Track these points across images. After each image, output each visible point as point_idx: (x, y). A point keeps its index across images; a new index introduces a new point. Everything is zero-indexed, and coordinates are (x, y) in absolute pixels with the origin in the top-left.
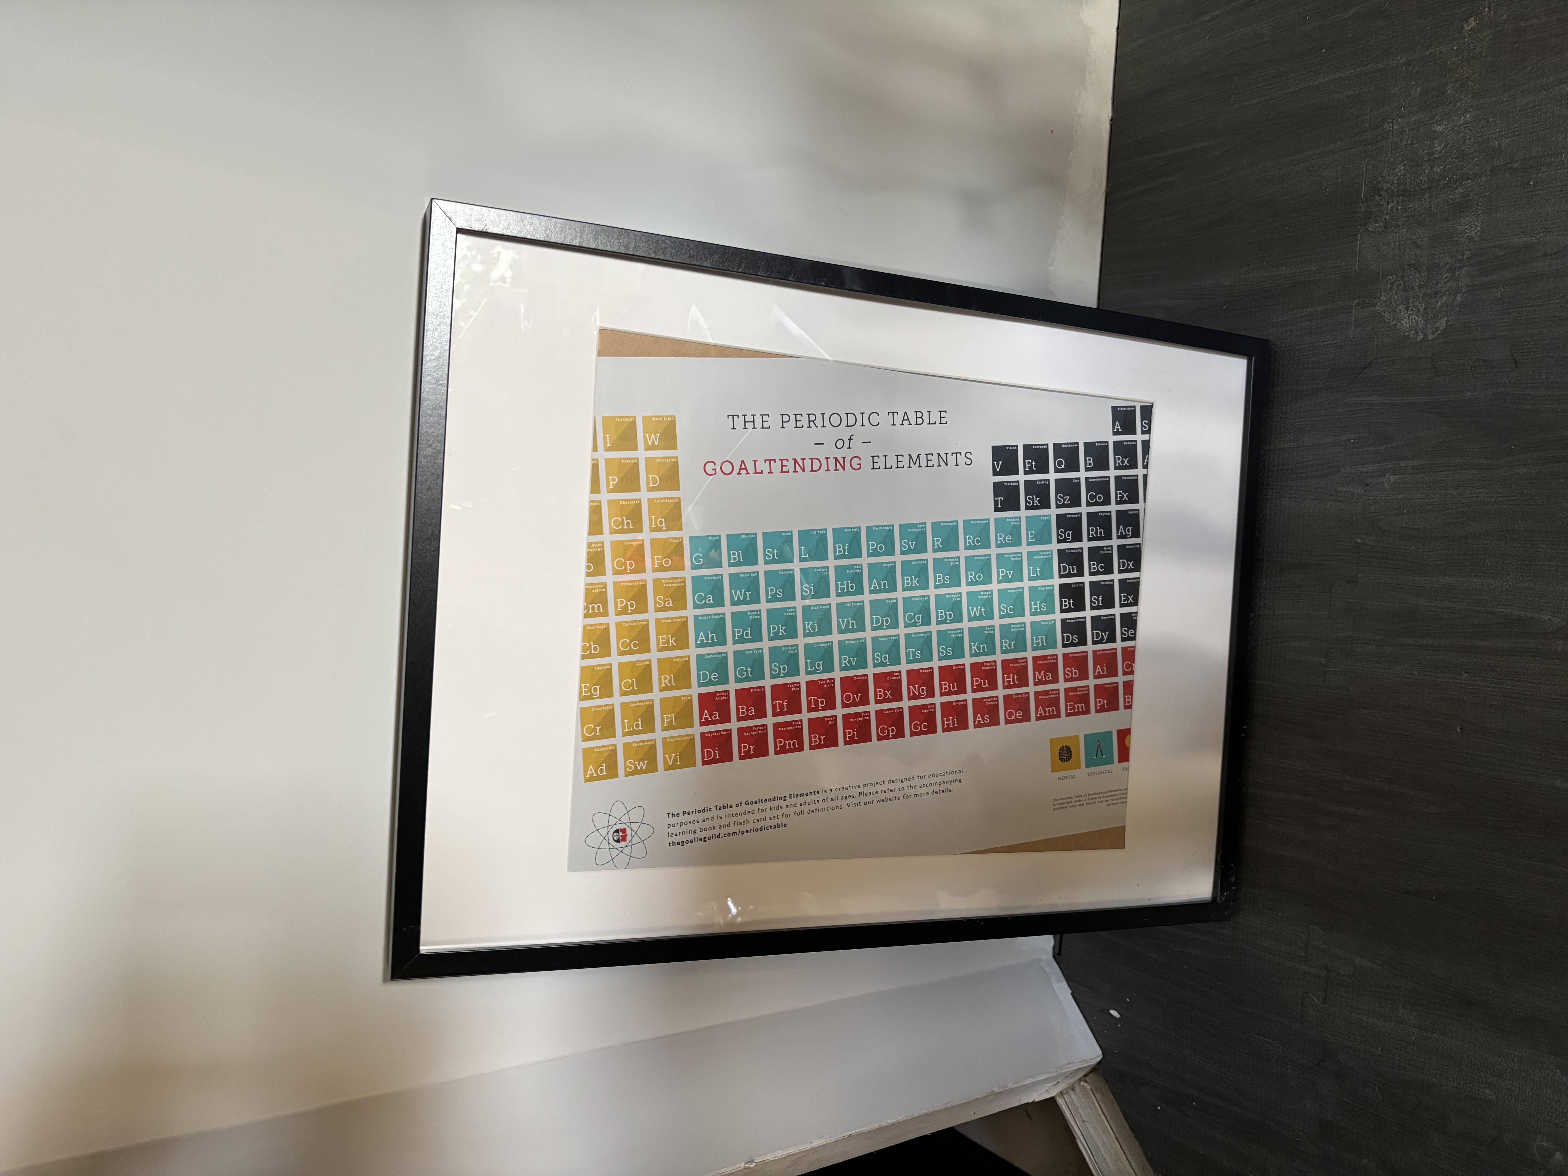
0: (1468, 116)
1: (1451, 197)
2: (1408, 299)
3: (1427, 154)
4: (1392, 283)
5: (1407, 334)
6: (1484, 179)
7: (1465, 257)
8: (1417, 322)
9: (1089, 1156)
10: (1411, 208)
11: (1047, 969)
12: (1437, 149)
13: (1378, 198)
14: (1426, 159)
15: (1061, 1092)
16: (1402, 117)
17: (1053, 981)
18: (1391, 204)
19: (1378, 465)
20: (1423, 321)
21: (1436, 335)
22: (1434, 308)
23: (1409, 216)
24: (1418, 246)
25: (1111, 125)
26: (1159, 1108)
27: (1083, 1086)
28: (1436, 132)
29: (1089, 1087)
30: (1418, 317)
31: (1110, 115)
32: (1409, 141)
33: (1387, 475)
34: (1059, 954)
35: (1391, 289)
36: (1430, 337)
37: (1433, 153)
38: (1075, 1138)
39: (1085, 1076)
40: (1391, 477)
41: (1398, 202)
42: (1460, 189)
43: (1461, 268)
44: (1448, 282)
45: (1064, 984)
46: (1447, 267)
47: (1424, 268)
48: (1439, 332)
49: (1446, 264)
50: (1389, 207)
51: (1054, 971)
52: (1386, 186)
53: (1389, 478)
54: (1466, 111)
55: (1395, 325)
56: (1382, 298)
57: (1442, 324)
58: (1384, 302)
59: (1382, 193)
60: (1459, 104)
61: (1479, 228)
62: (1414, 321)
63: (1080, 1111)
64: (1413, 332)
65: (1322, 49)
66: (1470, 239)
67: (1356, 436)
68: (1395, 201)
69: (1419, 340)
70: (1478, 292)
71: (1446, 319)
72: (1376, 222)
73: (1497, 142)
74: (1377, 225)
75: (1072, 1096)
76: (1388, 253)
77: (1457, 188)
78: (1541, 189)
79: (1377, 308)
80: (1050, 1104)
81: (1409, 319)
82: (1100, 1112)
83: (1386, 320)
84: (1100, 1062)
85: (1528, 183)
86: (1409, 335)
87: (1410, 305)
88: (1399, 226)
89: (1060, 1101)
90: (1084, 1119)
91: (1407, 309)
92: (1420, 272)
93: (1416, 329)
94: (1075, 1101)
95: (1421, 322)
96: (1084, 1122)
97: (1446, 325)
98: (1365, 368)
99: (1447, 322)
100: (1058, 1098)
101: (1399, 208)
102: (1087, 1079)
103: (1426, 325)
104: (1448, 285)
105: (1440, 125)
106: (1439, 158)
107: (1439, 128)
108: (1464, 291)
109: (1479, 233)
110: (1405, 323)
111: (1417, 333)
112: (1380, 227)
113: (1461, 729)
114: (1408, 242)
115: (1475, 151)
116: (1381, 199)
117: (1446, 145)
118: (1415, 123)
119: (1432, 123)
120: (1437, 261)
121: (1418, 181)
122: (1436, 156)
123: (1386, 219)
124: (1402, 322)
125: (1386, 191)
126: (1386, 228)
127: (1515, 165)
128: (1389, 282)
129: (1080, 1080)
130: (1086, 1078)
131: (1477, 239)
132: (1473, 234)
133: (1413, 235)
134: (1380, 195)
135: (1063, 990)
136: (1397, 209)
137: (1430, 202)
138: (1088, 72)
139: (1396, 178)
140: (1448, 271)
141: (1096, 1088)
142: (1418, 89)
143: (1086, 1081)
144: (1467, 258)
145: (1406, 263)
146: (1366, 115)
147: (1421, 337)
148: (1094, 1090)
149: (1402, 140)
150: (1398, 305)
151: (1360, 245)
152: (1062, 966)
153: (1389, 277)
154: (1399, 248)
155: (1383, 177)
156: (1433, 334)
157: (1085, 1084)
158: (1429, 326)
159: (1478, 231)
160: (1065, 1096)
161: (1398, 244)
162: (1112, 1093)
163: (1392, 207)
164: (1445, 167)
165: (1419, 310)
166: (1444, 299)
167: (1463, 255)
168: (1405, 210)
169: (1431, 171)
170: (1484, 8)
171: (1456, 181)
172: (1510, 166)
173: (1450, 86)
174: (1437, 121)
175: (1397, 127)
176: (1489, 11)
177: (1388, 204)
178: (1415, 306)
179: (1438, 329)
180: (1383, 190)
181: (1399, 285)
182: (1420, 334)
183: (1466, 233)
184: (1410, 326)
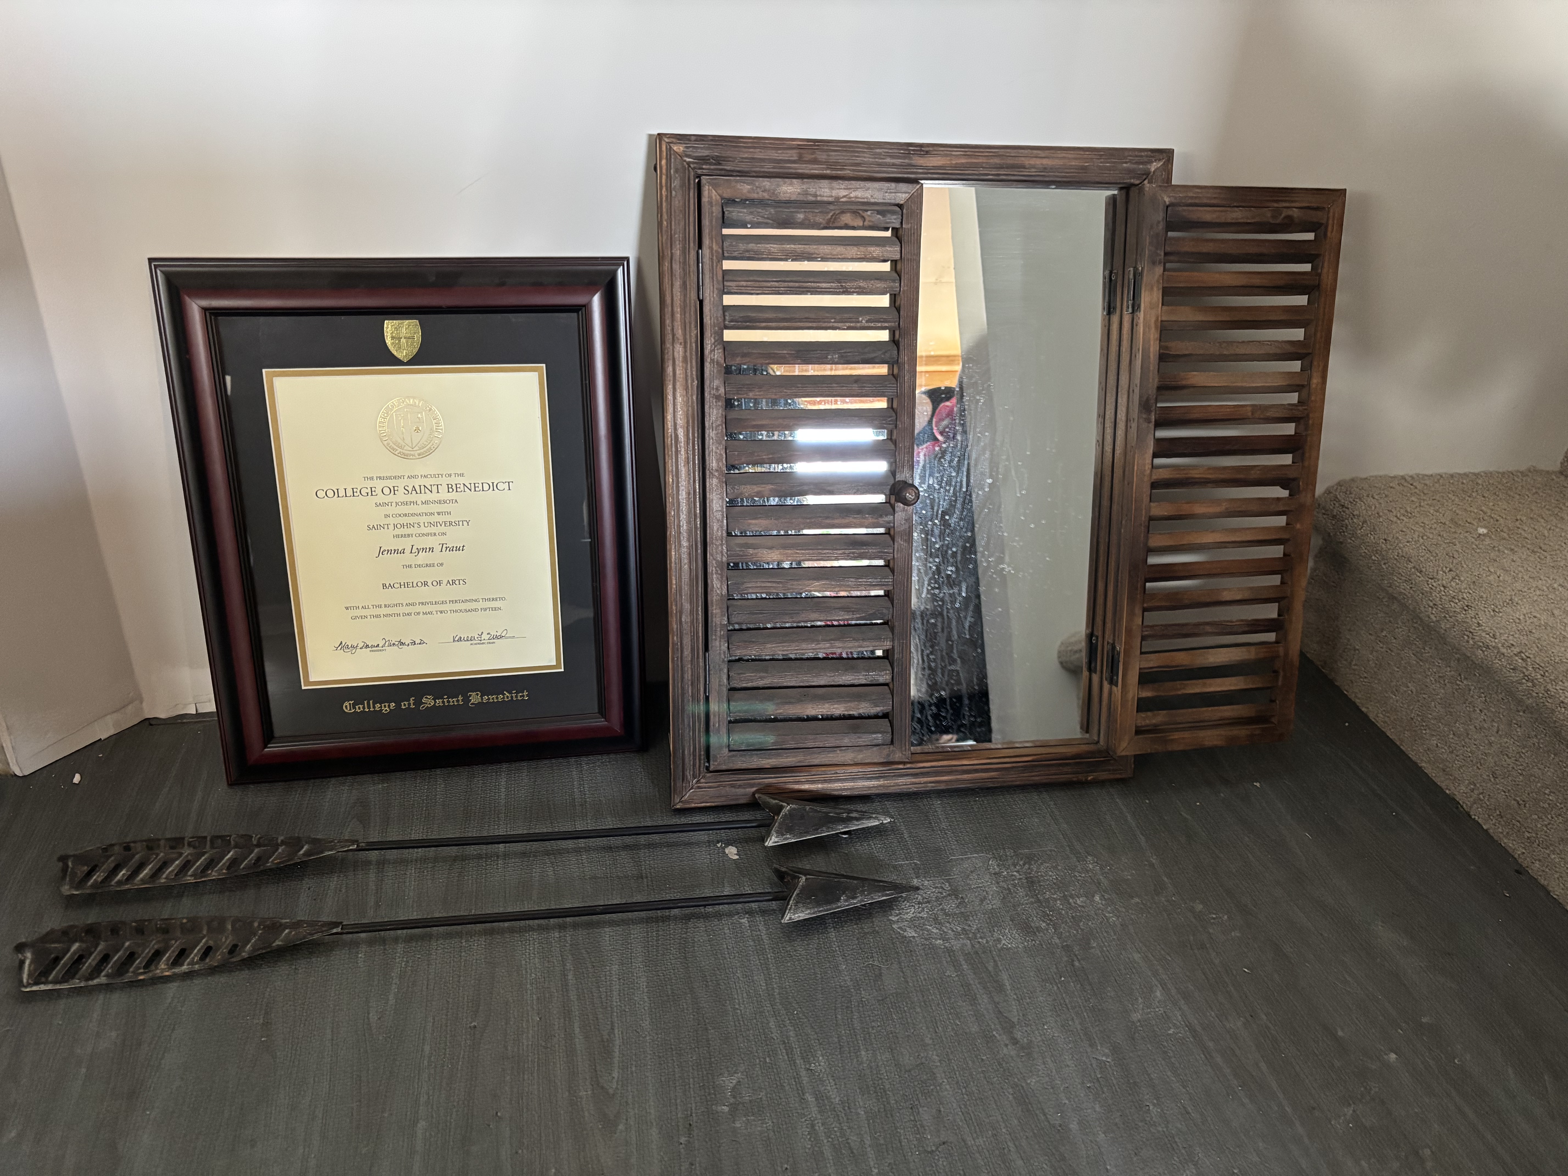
0: (1115, 919)
1: (1035, 919)
2: (928, 902)
3: (1072, 894)
4: (942, 888)
6: (1057, 941)
7: (980, 940)
8: (907, 913)
10: (1018, 890)
11: (130, 711)
12: (1078, 900)
13: (1021, 863)
14: (1066, 893)
16: (1101, 868)
18: (1017, 875)
21: (898, 930)
22: (925, 924)
23: (1009, 889)
24: (982, 901)
28: (1093, 896)
32: (1080, 878)
34: (151, 725)
35: (936, 888)
36: (895, 926)
37: (1073, 898)
41: (1021, 879)
42: (1044, 924)
43: (968, 938)
44: (953, 931)
45: (112, 732)
46: (967, 928)
47: (963, 910)
48: (902, 932)
49: (969, 926)
50: (1015, 873)
51: (128, 720)
52: (1034, 867)
54: (1118, 917)
56: (927, 882)
57: (910, 933)
58: (923, 885)
59: (1027, 866)
60: (1123, 910)
61: (1010, 946)
62: (909, 911)
64: (898, 912)
65: (1148, 800)
66: (999, 940)
68: (1021, 877)
69: (890, 918)
70: (947, 956)
72: (998, 865)
73: (1095, 945)
74: (996, 867)
76: (970, 879)
77: (1044, 921)
78: (1058, 988)
79: (915, 880)
81: (909, 907)
84: (17, 776)
85: (1061, 976)
86: (894, 909)
87: (924, 905)
88: (998, 883)
91: (920, 904)
92: (958, 907)
93: (900, 914)
95: (909, 916)
97: (910, 937)
99: (914, 937)
103: (907, 921)
104: (950, 931)
105: (1101, 899)
106: (1070, 904)
107: (1097, 898)
108: (947, 945)
109: (1005, 946)
110: (905, 905)
111: (897, 916)
112: (994, 869)
114: (985, 893)
115: (1082, 930)
117: (1083, 907)
118: (1097, 880)
119: (1100, 892)
120: (971, 918)
121: (1045, 891)
122: (1071, 901)
123: (1003, 872)
124: (906, 902)
125: (1029, 869)
126: (995, 874)
127: (1077, 964)
128: (943, 885)
131: (999, 946)
132: (1004, 942)
133: (992, 895)
134: (1024, 865)
136: (1014, 880)
137: (1027, 904)
139: (1043, 874)
140: (963, 929)
142: (1129, 877)
144: (979, 942)
145: (964, 896)
146: (1097, 841)
147: (894, 920)
149: (1079, 872)
150: (922, 895)
151: (974, 857)
152: (135, 727)
153: (947, 884)
154: (977, 887)
155: (1042, 864)
158: (905, 924)
159: (1007, 946)
161: (980, 885)
163: (1015, 875)
164: (1062, 909)
165: (920, 913)
166: (935, 931)
167: (981, 938)
168: (1015, 886)
169: (1056, 900)
170: (1214, 914)
171: (1051, 920)
172: (1075, 959)
173: (1137, 900)
174: (1103, 896)
175: (1091, 866)
176: (1214, 919)
177: (1018, 872)
178: (923, 908)
179: (905, 931)
180: (1030, 864)
181: (941, 893)
182: (897, 918)
183: (1003, 936)
184: (903, 909)
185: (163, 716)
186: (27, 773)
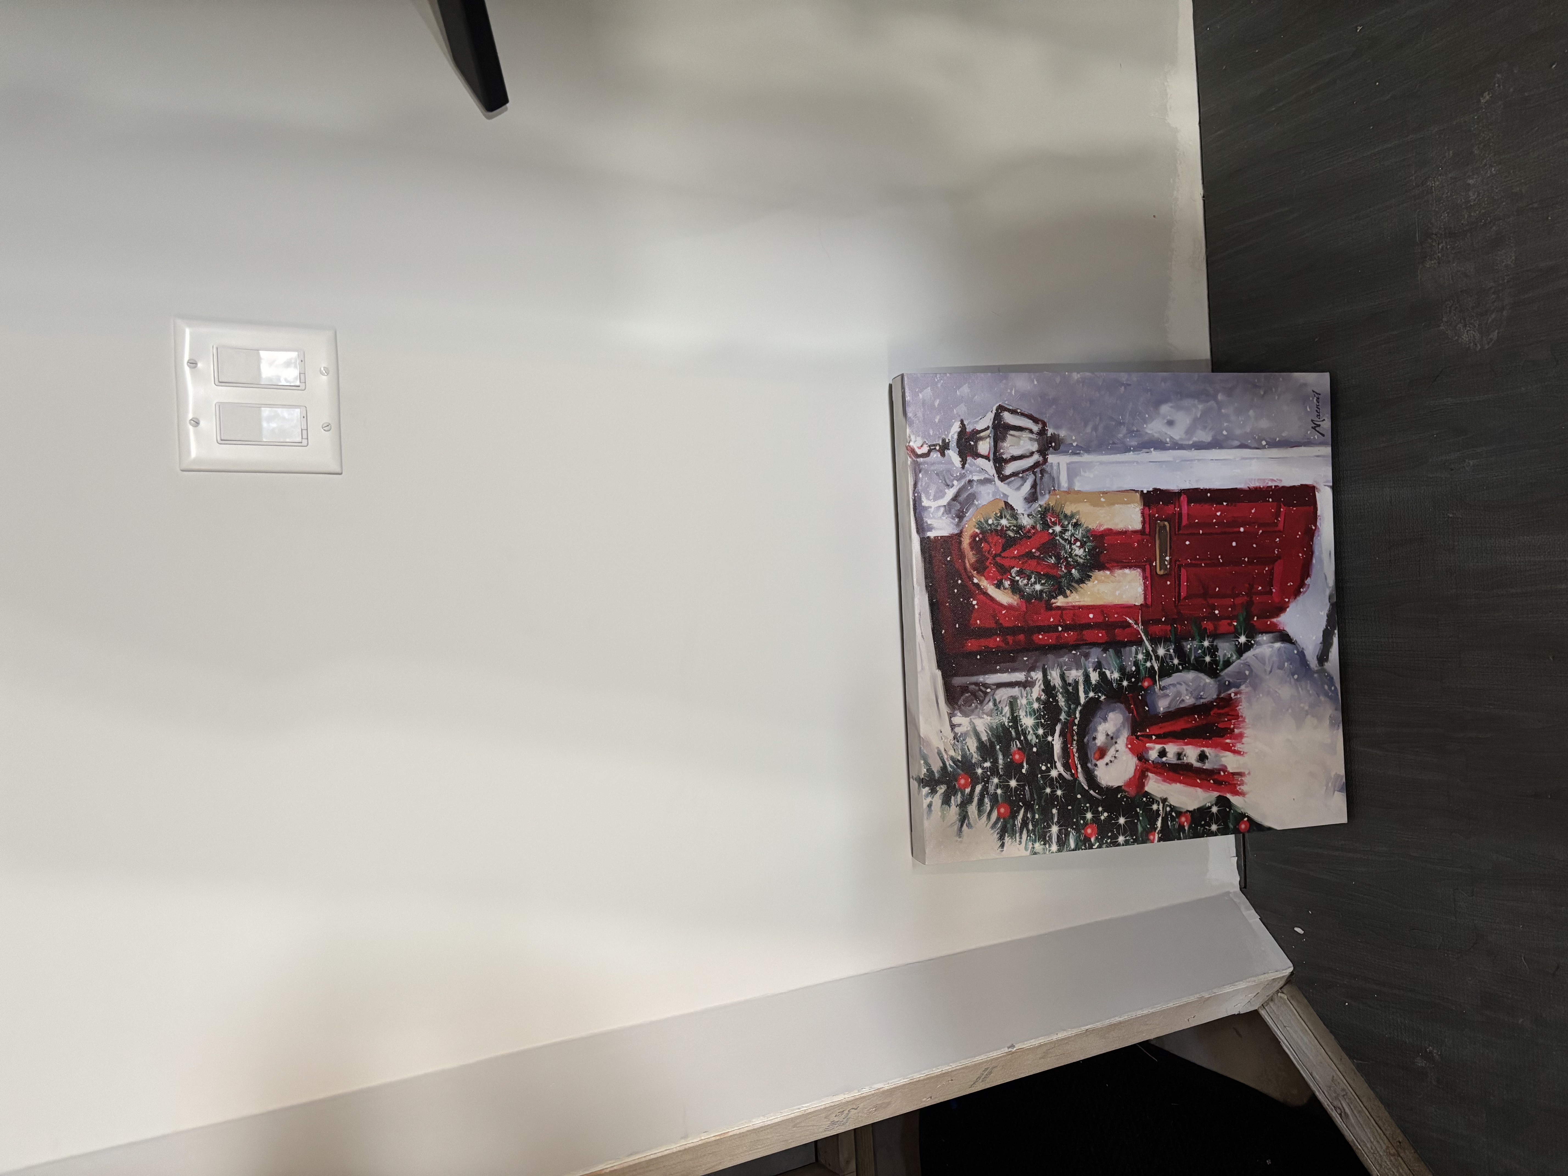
0: (1493, 169)
1: (1488, 235)
2: (1464, 319)
3: (1465, 202)
4: (1450, 307)
5: (1467, 346)
6: (1512, 219)
7: (1506, 281)
8: (1474, 337)
9: (1294, 1055)
10: (1458, 246)
11: (1237, 900)
12: (1472, 198)
13: (1430, 241)
14: (1463, 207)
15: (1262, 1005)
16: (1440, 175)
17: (1243, 909)
18: (1442, 245)
19: (1458, 453)
20: (1479, 335)
21: (1491, 344)
22: (1487, 323)
23: (1456, 253)
24: (1467, 276)
25: (1204, 200)
26: (1347, 1004)
27: (1281, 997)
28: (1469, 184)
29: (1286, 997)
30: (1475, 332)
31: (1202, 193)
32: (1449, 194)
33: (1467, 461)
34: (1245, 887)
35: (1450, 312)
36: (1487, 347)
37: (1470, 201)
38: (1280, 1042)
39: (1281, 988)
40: (1470, 461)
41: (1446, 242)
42: (1494, 228)
43: (1503, 290)
44: (1494, 302)
45: (1253, 911)
46: (1492, 291)
47: (1474, 292)
48: (1493, 342)
49: (1491, 288)
50: (1440, 247)
51: (1243, 901)
52: (1435, 231)
53: (1469, 463)
54: (1491, 166)
55: (1457, 340)
56: (1444, 319)
57: (1494, 335)
58: (1446, 322)
59: (1434, 236)
60: (1485, 161)
61: (1513, 258)
62: (1472, 335)
63: (1281, 1018)
64: (1472, 344)
65: (1370, 127)
66: (1508, 267)
67: (1437, 431)
68: (1444, 242)
69: (1478, 350)
70: (1520, 308)
71: (1497, 331)
72: (1431, 260)
73: (1518, 189)
74: (1432, 262)
75: (1272, 1007)
76: (1444, 283)
77: (1491, 228)
78: (1558, 223)
79: (1441, 328)
80: (1254, 1016)
81: (1467, 334)
82: (1299, 1017)
83: (1449, 336)
84: (1292, 973)
85: (1547, 218)
86: (1469, 346)
87: (1467, 323)
88: (1450, 261)
89: (1263, 1012)
90: (1285, 1025)
91: (1465, 326)
92: (1471, 296)
93: (1474, 342)
94: (1275, 1011)
95: (1478, 336)
96: (1285, 1027)
97: (1498, 336)
98: (1438, 376)
99: (1498, 333)
100: (1260, 1010)
101: (1448, 247)
102: (1285, 990)
103: (1482, 337)
104: (1495, 304)
105: (1472, 179)
106: (1474, 205)
107: (1471, 182)
108: (1508, 308)
109: (1514, 262)
110: (1465, 338)
111: (1476, 345)
112: (1435, 263)
113: (1553, 657)
114: (1459, 273)
115: (1502, 197)
116: (1432, 242)
117: (1479, 194)
118: (1452, 179)
119: (1466, 178)
120: (1483, 286)
121: (1460, 224)
122: (1472, 204)
123: (1439, 256)
124: (1463, 337)
125: (1436, 235)
126: (1439, 263)
127: (1536, 205)
128: (1448, 306)
129: (1278, 992)
130: (1282, 989)
131: (1513, 266)
132: (1509, 263)
133: (1461, 267)
134: (1432, 239)
135: (1253, 917)
136: (1447, 248)
137: (1472, 240)
138: (1179, 162)
139: (1442, 224)
140: (1494, 293)
141: (1291, 996)
142: (1451, 152)
143: (1283, 993)
144: (1507, 282)
145: (1459, 290)
146: (1412, 176)
147: (1479, 347)
148: (1289, 998)
149: (1443, 194)
150: (1457, 324)
151: (1421, 279)
152: (1249, 897)
153: (1447, 303)
154: (1452, 279)
155: (1431, 224)
156: (1488, 343)
157: (1282, 995)
158: (1484, 339)
159: (1513, 260)
160: (1266, 1008)
161: (1450, 276)
162: (1306, 997)
163: (1442, 247)
164: (1480, 212)
165: (1475, 327)
166: (1493, 316)
167: (1504, 280)
168: (1453, 248)
169: (1470, 216)
170: (1495, 84)
171: (1490, 223)
172: (1531, 206)
173: (1476, 147)
174: (1469, 176)
175: (1437, 183)
176: (1499, 86)
177: (1439, 244)
178: (1471, 324)
179: (1491, 340)
180: (1433, 234)
181: (1456, 308)
182: (1478, 345)
183: (1503, 262)
184: (1470, 340)
185: (1238, 879)
186: (1291, 965)
